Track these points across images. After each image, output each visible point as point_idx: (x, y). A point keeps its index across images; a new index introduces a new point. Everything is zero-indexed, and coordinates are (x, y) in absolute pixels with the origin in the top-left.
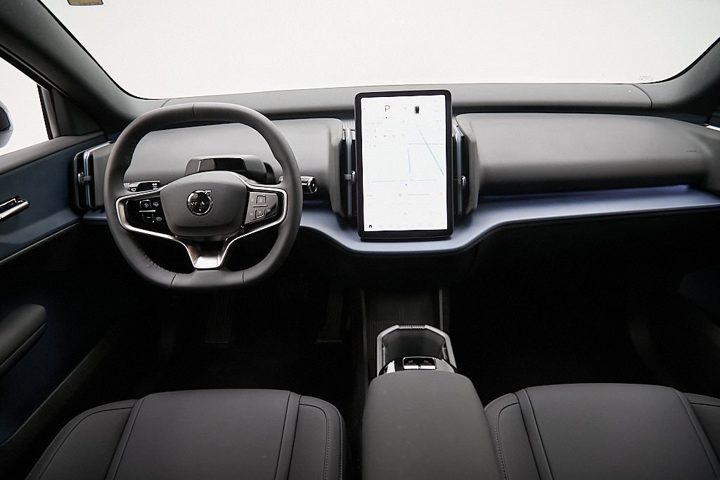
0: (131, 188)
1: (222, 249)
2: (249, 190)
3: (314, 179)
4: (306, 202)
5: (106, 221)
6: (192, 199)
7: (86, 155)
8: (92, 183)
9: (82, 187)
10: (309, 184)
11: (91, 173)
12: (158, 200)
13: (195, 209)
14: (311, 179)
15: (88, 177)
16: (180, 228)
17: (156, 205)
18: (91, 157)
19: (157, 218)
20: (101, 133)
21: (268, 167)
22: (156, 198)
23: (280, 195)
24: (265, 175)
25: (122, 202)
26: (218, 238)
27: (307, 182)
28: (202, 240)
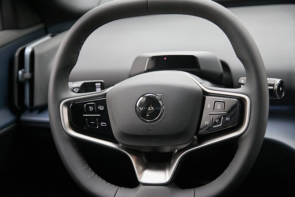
0: (74, 88)
1: (170, 161)
2: (205, 93)
3: (281, 82)
4: (273, 108)
5: (48, 123)
6: (140, 103)
7: (28, 51)
8: (31, 81)
9: (21, 85)
10: (276, 87)
11: (32, 70)
12: (104, 103)
13: (143, 115)
14: (278, 81)
15: (28, 75)
16: (126, 136)
17: (101, 108)
18: (32, 54)
19: (102, 124)
20: (41, 26)
21: (225, 65)
22: (102, 101)
23: (242, 101)
24: (221, 76)
25: (67, 104)
26: (167, 149)
27: (273, 85)
28: (149, 150)
